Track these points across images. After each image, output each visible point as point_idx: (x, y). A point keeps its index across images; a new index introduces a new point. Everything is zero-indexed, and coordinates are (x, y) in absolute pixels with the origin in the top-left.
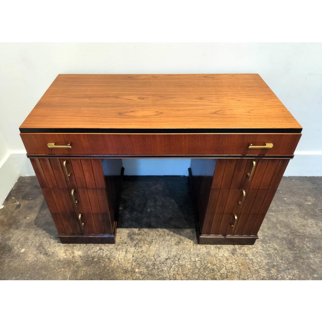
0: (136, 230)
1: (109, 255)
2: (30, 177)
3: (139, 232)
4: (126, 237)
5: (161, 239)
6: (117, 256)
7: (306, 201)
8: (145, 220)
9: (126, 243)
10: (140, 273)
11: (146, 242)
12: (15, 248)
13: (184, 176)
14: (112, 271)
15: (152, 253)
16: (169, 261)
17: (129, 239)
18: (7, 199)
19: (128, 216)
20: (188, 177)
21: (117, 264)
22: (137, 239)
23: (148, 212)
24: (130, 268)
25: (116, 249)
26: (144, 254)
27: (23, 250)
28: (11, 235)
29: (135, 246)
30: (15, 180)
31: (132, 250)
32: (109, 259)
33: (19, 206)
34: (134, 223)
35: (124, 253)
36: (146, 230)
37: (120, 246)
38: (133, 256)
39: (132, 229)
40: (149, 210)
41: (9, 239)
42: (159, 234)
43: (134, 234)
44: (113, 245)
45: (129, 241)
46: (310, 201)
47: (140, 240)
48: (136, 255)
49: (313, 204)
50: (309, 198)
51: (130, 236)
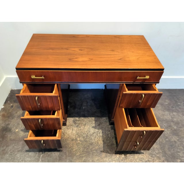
0: (77, 118)
1: (64, 131)
2: (17, 90)
3: (79, 119)
4: (72, 122)
5: (91, 123)
6: (68, 132)
7: (165, 102)
8: (82, 113)
9: (72, 125)
10: (80, 140)
11: (83, 125)
12: (13, 129)
13: (102, 89)
14: (66, 140)
15: (86, 130)
16: (95, 134)
17: (73, 123)
18: (5, 103)
19: (73, 111)
20: (104, 90)
21: (68, 136)
22: (78, 123)
23: (83, 109)
24: (75, 138)
25: (67, 128)
26: (82, 131)
27: (17, 130)
28: (9, 122)
29: (77, 127)
30: (9, 92)
31: (76, 129)
32: (63, 134)
33: (12, 106)
34: (76, 115)
35: (71, 131)
36: (82, 118)
37: (69, 127)
38: (76, 132)
39: (75, 118)
40: (84, 108)
41: (9, 124)
42: (89, 120)
43: (76, 120)
44: (65, 126)
45: (74, 124)
46: (167, 102)
47: (79, 124)
48: (77, 131)
49: (169, 104)
50: (167, 100)
51: (74, 122)
